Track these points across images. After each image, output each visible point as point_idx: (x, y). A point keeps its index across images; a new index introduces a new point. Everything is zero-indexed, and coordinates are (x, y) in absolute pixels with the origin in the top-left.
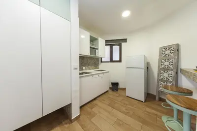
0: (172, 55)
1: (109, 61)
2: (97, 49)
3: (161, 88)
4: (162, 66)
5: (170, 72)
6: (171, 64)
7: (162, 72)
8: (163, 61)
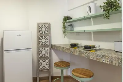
0: (47, 32)
3: (41, 67)
4: (41, 44)
5: (47, 49)
6: (47, 40)
7: (41, 49)
8: (41, 37)
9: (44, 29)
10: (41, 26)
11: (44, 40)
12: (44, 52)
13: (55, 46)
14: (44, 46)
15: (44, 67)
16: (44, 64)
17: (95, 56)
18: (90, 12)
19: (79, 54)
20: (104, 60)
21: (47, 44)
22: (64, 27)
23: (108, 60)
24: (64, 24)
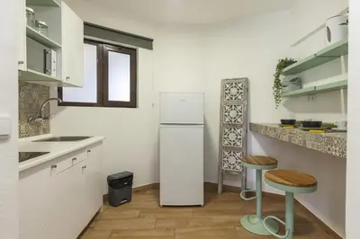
0: (240, 97)
1: (95, 101)
2: (56, 48)
3: (226, 166)
4: (227, 120)
5: (239, 131)
6: (240, 114)
7: (227, 130)
8: (227, 108)
9: (234, 91)
10: (228, 86)
11: (233, 114)
12: (232, 137)
13: (255, 125)
14: (233, 126)
15: (232, 167)
16: (232, 160)
17: (316, 140)
18: (329, 40)
19: (290, 138)
20: (329, 149)
21: (239, 120)
22: (278, 84)
23: (338, 149)
24: (278, 76)
